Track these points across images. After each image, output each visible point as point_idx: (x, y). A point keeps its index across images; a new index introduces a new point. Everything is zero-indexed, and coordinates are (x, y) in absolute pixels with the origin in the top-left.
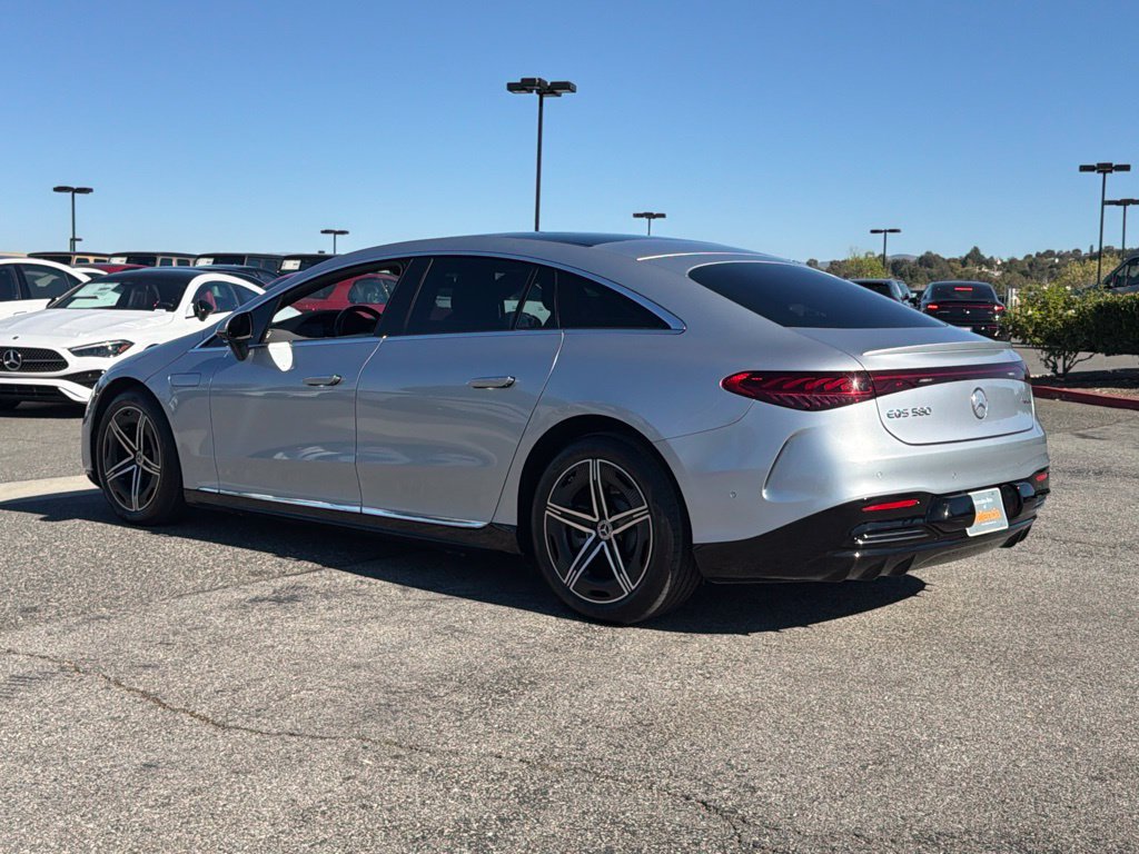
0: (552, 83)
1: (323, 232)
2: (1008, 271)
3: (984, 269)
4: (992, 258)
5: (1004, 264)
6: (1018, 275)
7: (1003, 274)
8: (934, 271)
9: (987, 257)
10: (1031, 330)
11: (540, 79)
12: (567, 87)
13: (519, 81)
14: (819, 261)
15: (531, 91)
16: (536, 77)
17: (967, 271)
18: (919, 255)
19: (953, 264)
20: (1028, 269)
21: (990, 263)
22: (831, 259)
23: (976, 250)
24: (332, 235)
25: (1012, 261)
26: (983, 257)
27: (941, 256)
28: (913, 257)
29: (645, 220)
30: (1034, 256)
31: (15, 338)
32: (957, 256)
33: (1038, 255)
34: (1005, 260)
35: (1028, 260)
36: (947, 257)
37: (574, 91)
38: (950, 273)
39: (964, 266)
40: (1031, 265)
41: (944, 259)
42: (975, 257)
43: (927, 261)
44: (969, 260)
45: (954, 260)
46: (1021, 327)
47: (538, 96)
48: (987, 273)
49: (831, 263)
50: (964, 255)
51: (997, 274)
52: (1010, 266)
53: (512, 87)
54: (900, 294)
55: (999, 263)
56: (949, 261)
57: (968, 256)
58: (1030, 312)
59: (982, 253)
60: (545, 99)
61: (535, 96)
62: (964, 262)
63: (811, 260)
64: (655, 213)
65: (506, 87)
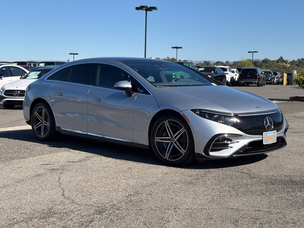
0: (150, 7)
1: (70, 54)
2: (292, 64)
3: (284, 64)
4: (287, 60)
5: (291, 62)
6: (295, 66)
7: (290, 65)
8: (268, 65)
9: (285, 60)
10: (301, 82)
11: (146, 6)
12: (154, 8)
13: (140, 7)
14: (230, 62)
15: (143, 10)
16: (145, 5)
17: (278, 64)
18: (263, 59)
19: (274, 62)
20: (298, 63)
21: (286, 62)
22: (234, 61)
23: (281, 58)
24: (73, 55)
25: (293, 61)
26: (284, 60)
27: (270, 59)
28: (260, 60)
29: (175, 49)
30: (301, 59)
31: (17, 87)
32: (275, 60)
33: (302, 59)
34: (291, 61)
35: (299, 61)
36: (272, 60)
37: (156, 9)
38: (273, 65)
39: (277, 63)
40: (299, 62)
41: (271, 61)
42: (281, 60)
43: (265, 61)
44: (279, 61)
45: (274, 61)
46: (299, 82)
47: (145, 11)
48: (285, 65)
49: (234, 62)
50: (277, 59)
51: (288, 65)
52: (293, 63)
53: (137, 9)
54: (260, 72)
55: (289, 62)
56: (272, 61)
57: (279, 60)
58: (301, 77)
59: (283, 59)
60: (147, 12)
61: (144, 11)
62: (277, 61)
63: (227, 61)
64: (179, 47)
65: (135, 8)
